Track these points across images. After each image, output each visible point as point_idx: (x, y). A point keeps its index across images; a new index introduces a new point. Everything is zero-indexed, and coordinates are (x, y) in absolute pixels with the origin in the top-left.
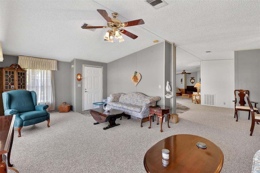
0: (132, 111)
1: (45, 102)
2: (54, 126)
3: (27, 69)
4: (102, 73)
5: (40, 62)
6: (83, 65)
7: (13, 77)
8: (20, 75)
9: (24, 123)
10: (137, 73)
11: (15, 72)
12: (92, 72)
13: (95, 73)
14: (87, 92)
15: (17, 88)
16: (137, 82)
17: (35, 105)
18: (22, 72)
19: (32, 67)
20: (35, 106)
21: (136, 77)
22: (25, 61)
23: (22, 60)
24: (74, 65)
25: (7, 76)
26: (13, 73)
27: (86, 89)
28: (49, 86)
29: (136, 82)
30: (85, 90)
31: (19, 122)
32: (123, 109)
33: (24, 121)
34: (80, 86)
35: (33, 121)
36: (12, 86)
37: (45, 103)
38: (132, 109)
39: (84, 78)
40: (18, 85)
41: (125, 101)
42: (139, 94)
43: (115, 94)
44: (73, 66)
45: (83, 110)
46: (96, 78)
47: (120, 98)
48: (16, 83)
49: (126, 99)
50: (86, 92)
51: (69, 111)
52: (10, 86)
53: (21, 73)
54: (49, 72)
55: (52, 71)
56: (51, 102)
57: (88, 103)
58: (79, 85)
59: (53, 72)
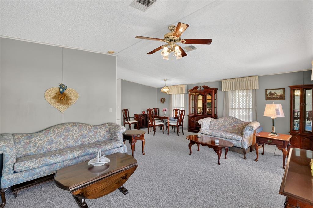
29: (64, 104)
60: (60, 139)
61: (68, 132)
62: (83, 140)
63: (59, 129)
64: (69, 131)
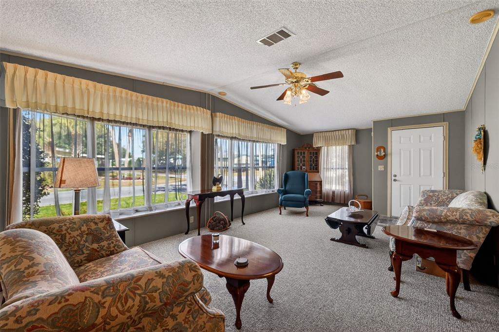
4: (443, 137)
6: (389, 129)
8: (312, 155)
12: (410, 140)
13: (420, 142)
18: (314, 151)
19: (329, 144)
22: (319, 137)
23: (316, 137)
25: (298, 157)
26: (304, 153)
27: (395, 176)
30: (394, 178)
33: (283, 201)
34: (383, 169)
36: (303, 167)
39: (391, 154)
40: (310, 166)
46: (422, 151)
48: (308, 164)
50: (395, 180)
53: (313, 153)
54: (346, 148)
58: (381, 168)
59: (352, 148)
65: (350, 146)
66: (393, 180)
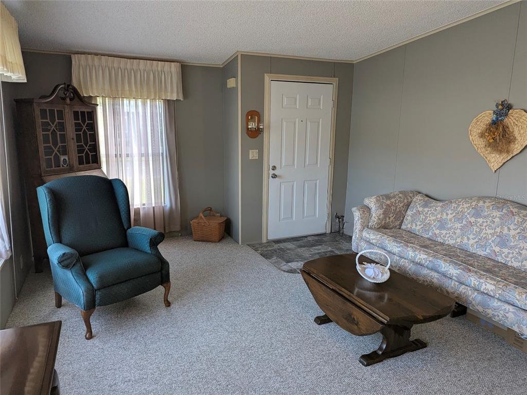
0: (487, 294)
1: (154, 205)
2: (184, 305)
3: (98, 97)
4: (331, 103)
5: (133, 72)
7: (62, 127)
8: (80, 121)
9: (97, 296)
10: (509, 107)
11: (67, 110)
12: (295, 104)
13: (307, 108)
14: (280, 177)
15: (75, 162)
16: (508, 152)
17: (126, 227)
18: (83, 110)
19: (112, 91)
20: (126, 231)
21: (505, 129)
22: (90, 69)
23: (81, 68)
24: (235, 76)
25: (45, 126)
26: (61, 114)
27: (274, 168)
28: (162, 154)
29: (501, 152)
30: (272, 172)
31: (85, 294)
32: (435, 275)
33: (99, 289)
34: (256, 157)
35: (124, 288)
36: (62, 158)
37: (154, 208)
38: (488, 286)
39: (269, 127)
40: (79, 152)
41: (437, 232)
42: (515, 210)
43: (388, 197)
44: (231, 83)
45: (264, 241)
46: (309, 124)
47: (409, 213)
48: (73, 146)
49: (442, 225)
50: (275, 176)
51: (221, 239)
52: (57, 159)
53: (83, 113)
54: (160, 105)
55: (168, 101)
56: (168, 204)
57: (282, 217)
58: (253, 154)
59: (171, 106)
60: (456, 225)
61: (476, 218)
62: (497, 249)
63: (465, 206)
64: (480, 217)
65: (168, 103)
66: (270, 176)
